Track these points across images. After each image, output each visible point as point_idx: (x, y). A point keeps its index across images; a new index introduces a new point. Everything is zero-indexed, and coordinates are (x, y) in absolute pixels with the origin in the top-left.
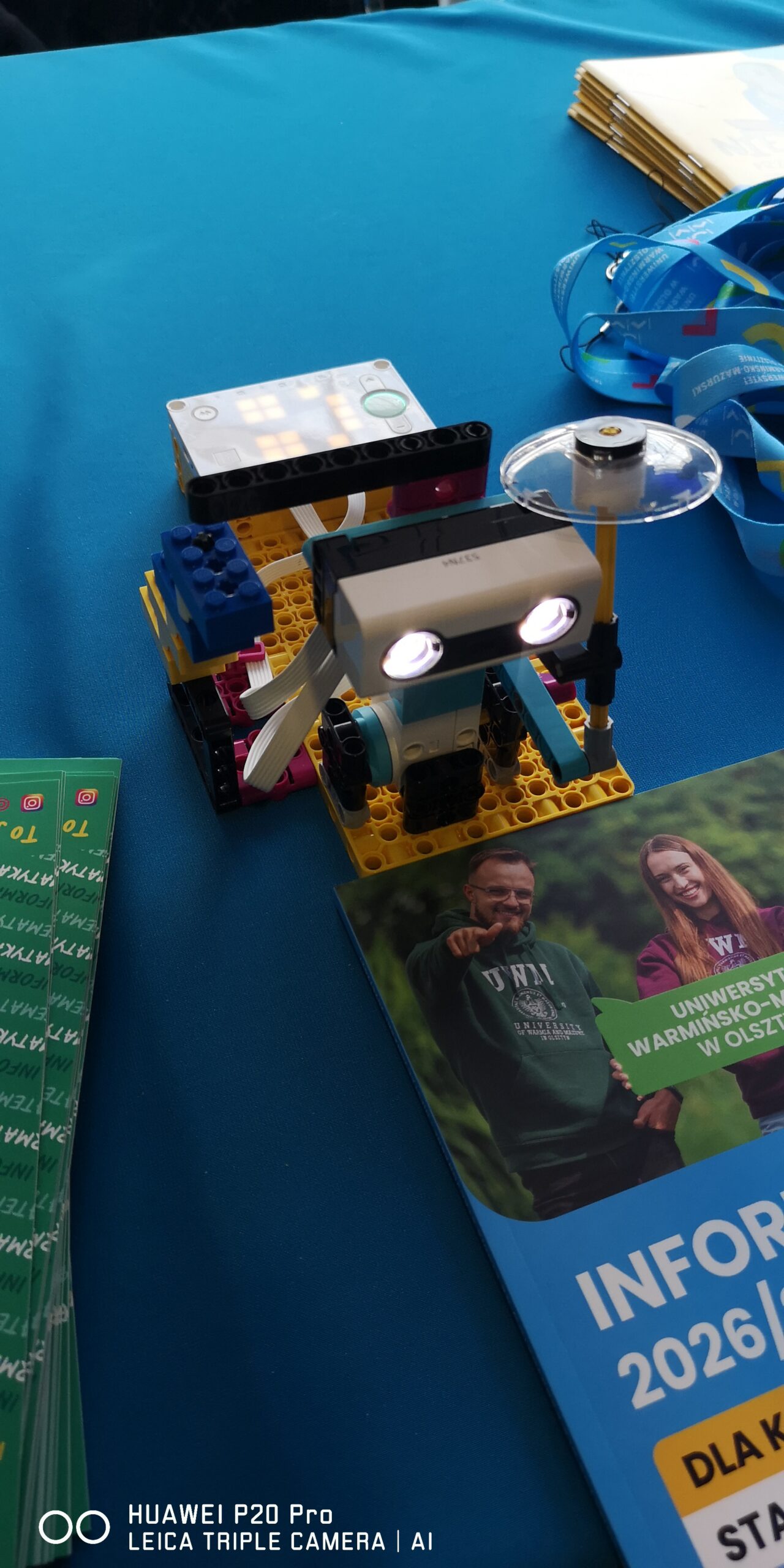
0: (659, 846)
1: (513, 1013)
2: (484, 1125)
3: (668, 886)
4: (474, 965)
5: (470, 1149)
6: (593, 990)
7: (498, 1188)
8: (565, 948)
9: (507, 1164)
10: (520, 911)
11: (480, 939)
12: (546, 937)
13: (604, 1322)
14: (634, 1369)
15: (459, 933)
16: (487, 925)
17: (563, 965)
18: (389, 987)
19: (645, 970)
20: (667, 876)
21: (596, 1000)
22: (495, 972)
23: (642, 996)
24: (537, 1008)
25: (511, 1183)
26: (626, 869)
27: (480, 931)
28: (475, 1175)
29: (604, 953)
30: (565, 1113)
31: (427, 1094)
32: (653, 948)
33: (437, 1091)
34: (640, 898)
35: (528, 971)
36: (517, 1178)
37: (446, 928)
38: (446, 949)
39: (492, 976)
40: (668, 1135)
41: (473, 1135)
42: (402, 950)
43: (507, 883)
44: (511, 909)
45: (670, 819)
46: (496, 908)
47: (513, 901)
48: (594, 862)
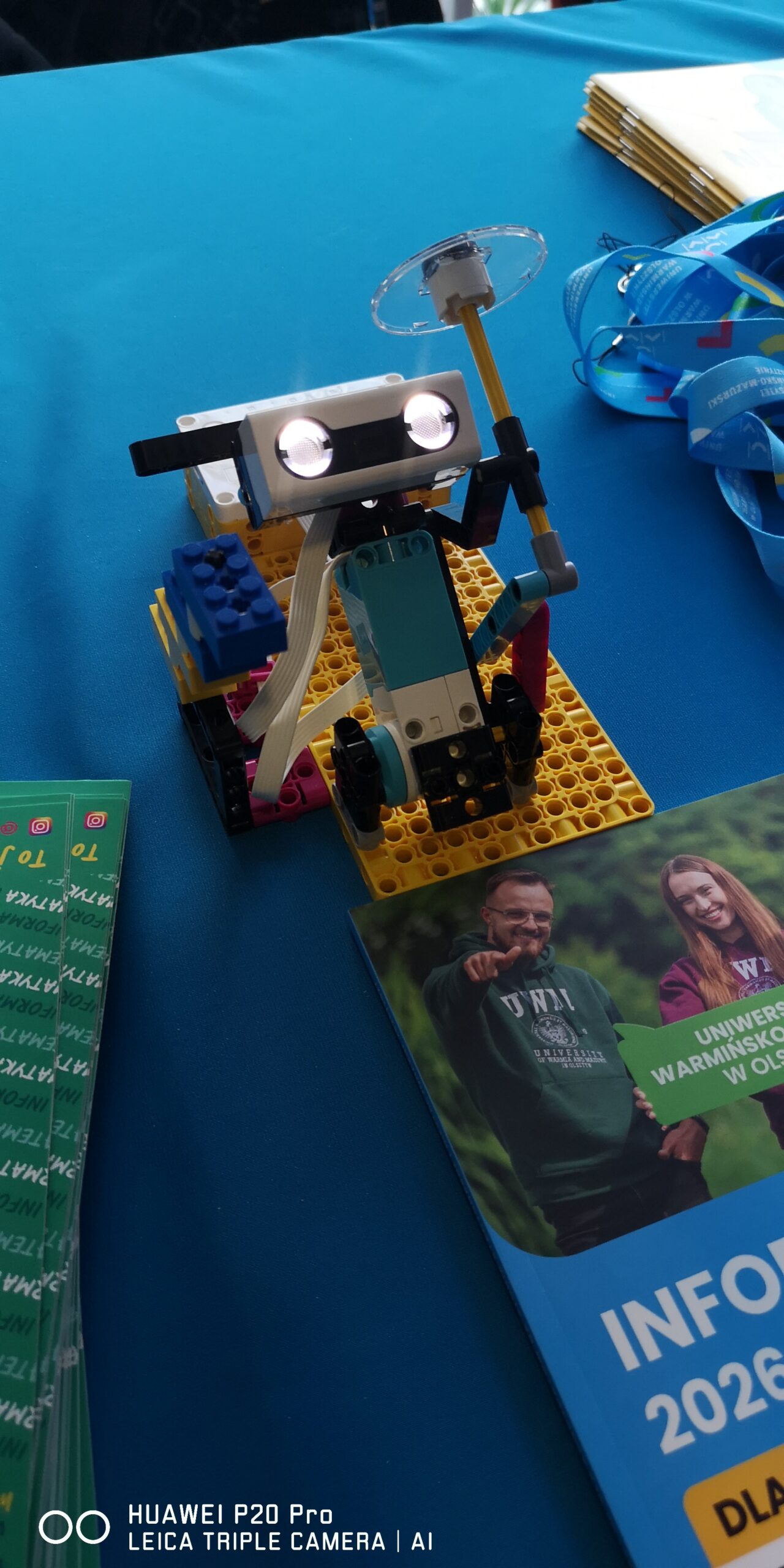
0: (680, 867)
1: (532, 1038)
2: (504, 1157)
3: (690, 908)
4: (492, 990)
5: (490, 1181)
6: (615, 1016)
7: (519, 1223)
8: (586, 974)
9: (528, 1196)
10: (539, 934)
11: (498, 963)
12: (565, 961)
13: (631, 1362)
14: (663, 1412)
15: (477, 957)
16: (504, 949)
17: (583, 989)
18: (406, 1012)
19: (667, 994)
20: (689, 898)
21: (618, 1027)
22: (514, 997)
23: (666, 1021)
24: (557, 1035)
25: (533, 1218)
26: (647, 891)
27: (499, 955)
28: (496, 1208)
29: (626, 978)
30: (586, 1143)
31: (445, 1124)
32: (675, 972)
33: (455, 1121)
34: (662, 920)
35: (548, 997)
36: (539, 1212)
37: (464, 951)
38: (464, 974)
39: (511, 1001)
40: (694, 1166)
41: (493, 1167)
42: (418, 975)
43: (525, 905)
44: (530, 932)
45: (690, 839)
46: (514, 931)
47: (532, 924)
48: (614, 883)
